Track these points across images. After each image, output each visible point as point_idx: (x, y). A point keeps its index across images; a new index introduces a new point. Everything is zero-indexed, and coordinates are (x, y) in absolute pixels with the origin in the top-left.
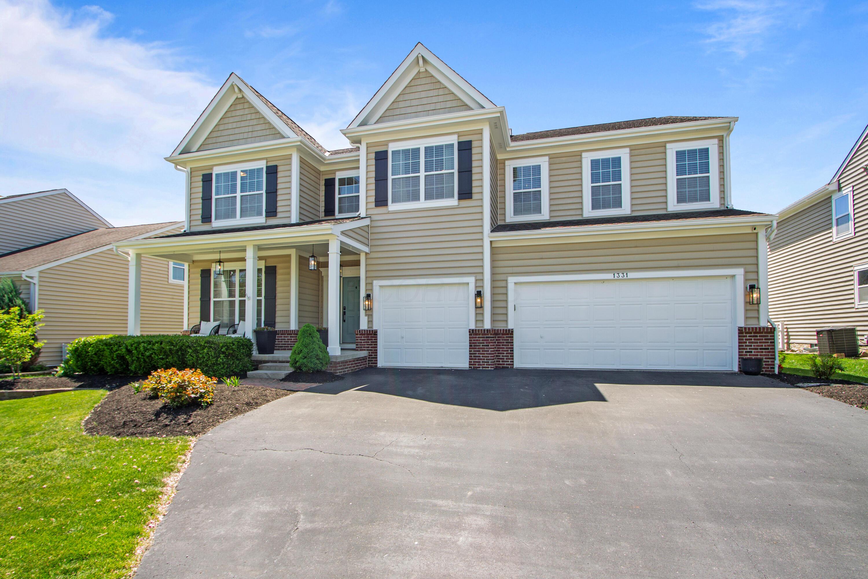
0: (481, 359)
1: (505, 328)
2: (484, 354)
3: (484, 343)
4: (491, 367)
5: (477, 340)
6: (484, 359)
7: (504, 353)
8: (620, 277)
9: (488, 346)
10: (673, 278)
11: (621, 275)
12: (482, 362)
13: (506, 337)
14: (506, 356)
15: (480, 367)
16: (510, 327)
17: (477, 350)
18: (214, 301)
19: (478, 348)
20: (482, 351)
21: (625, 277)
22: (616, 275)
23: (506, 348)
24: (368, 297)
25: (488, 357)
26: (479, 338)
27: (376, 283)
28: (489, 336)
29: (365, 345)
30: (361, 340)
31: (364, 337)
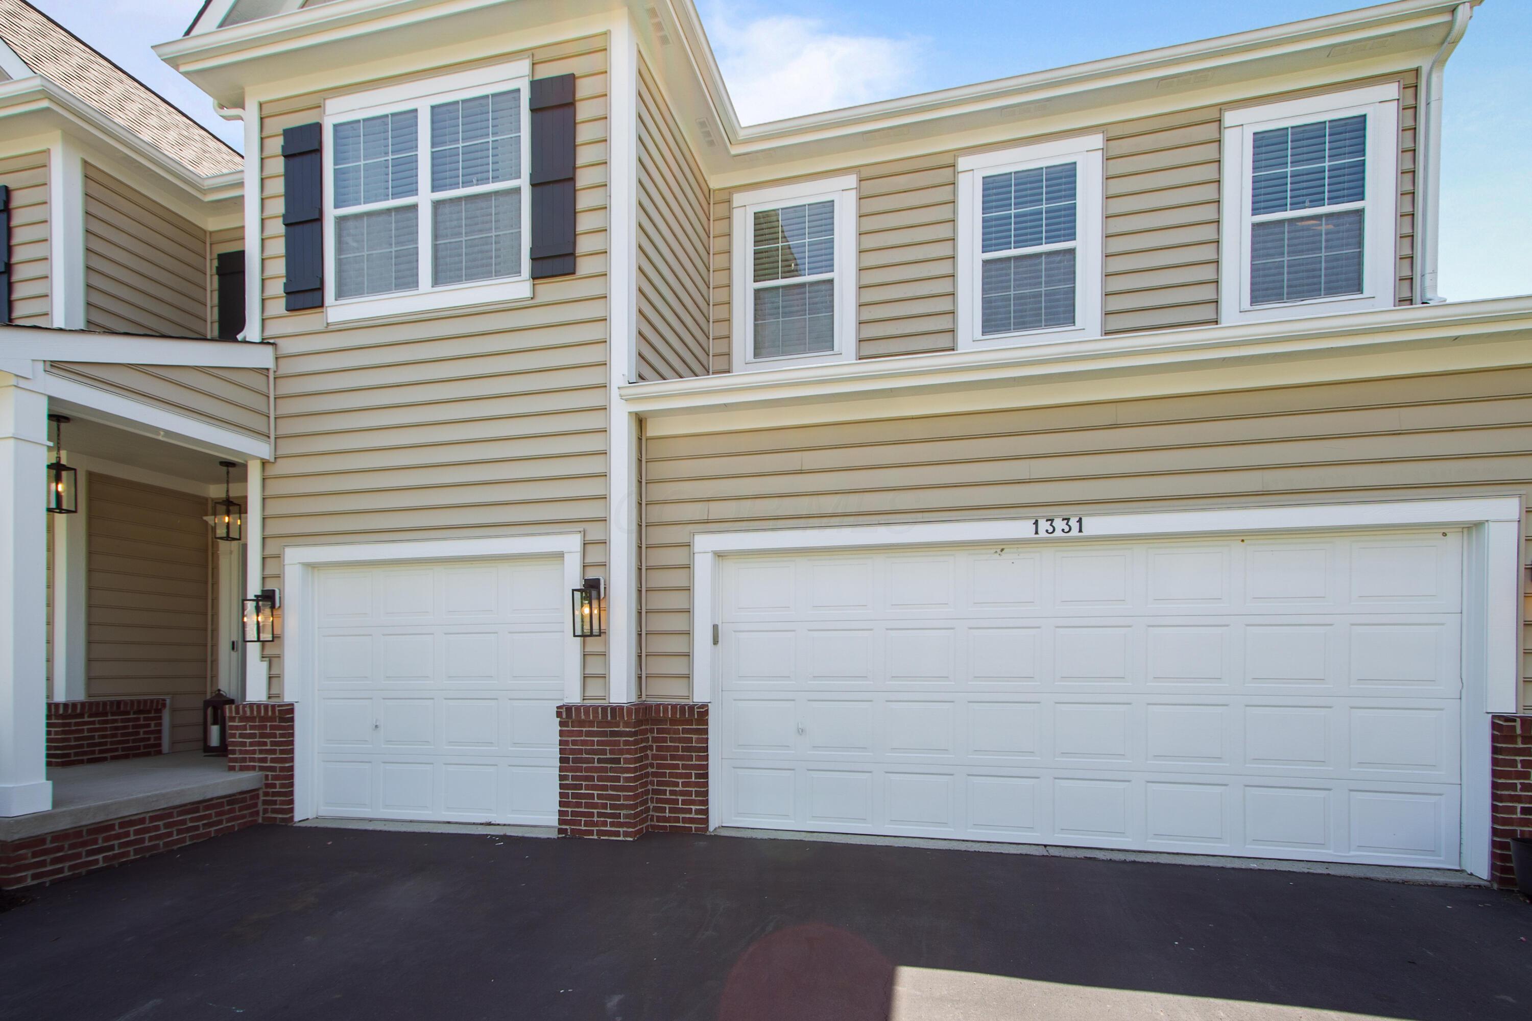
0: (595, 806)
1: (683, 702)
2: (605, 788)
3: (604, 752)
4: (626, 834)
5: (584, 743)
6: (604, 806)
7: (677, 785)
8: (1058, 533)
9: (618, 761)
10: (1242, 536)
11: (1059, 524)
12: (600, 815)
13: (685, 731)
14: (682, 793)
15: (592, 832)
16: (699, 696)
17: (584, 774)
19: (588, 770)
20: (600, 779)
21: (1075, 532)
22: (1044, 525)
23: (685, 767)
24: (268, 598)
25: (618, 798)
26: (589, 734)
27: (294, 556)
28: (621, 729)
29: (254, 752)
30: (241, 736)
31: (252, 728)
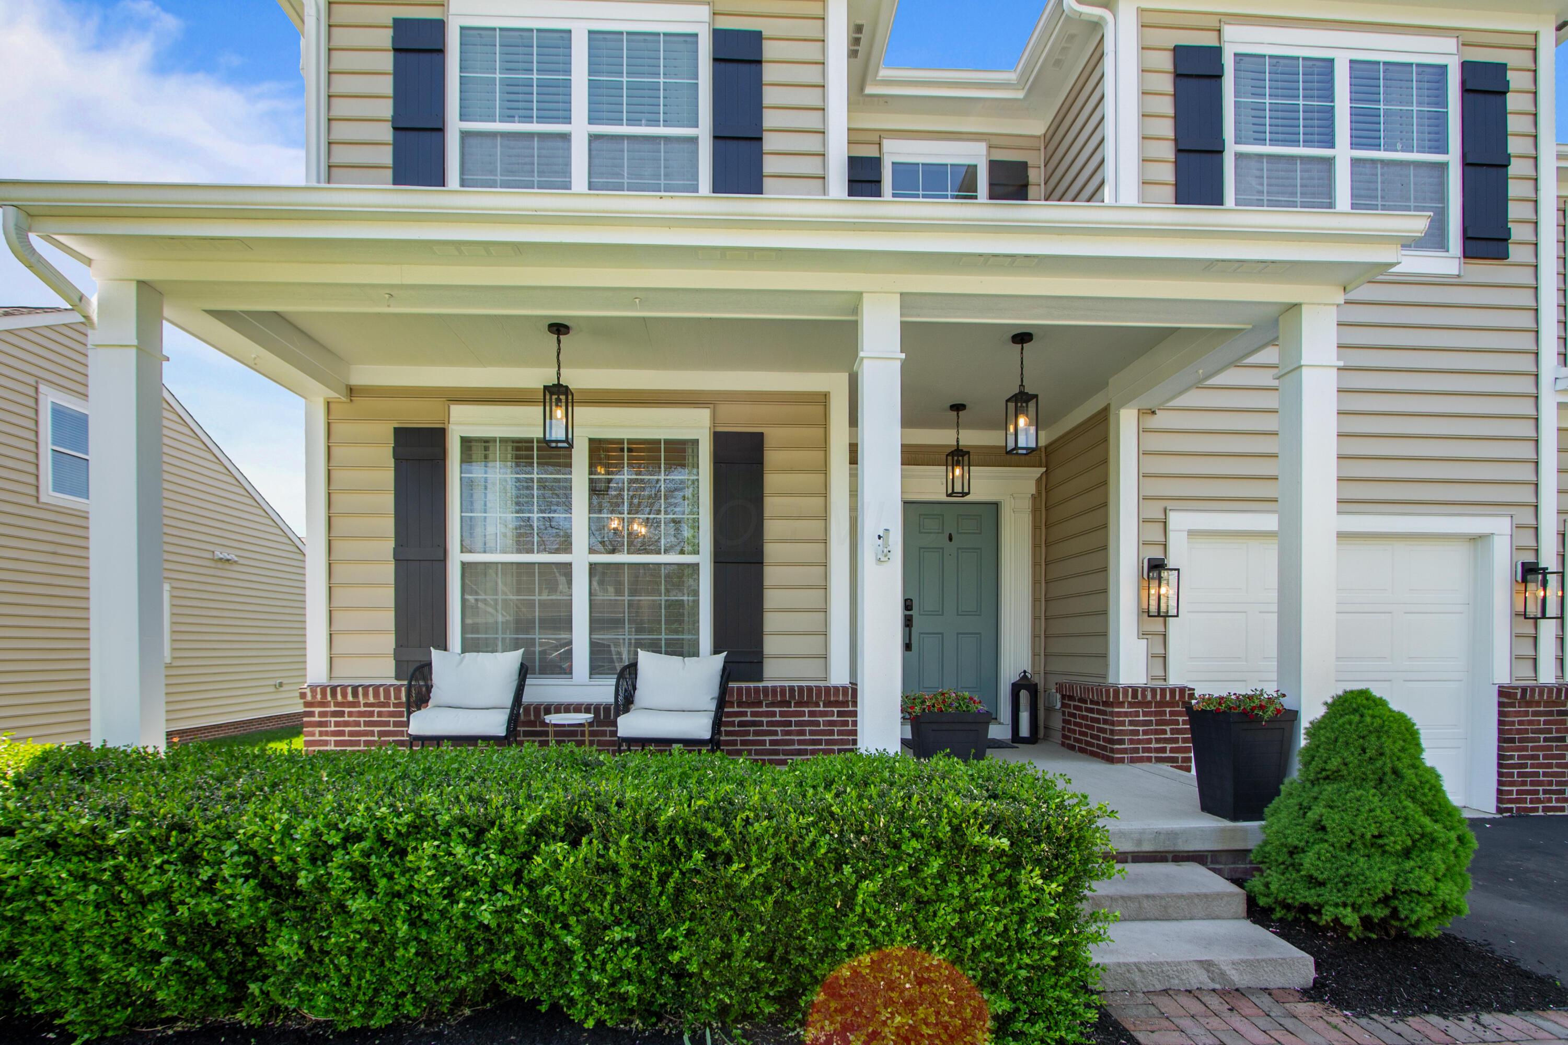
2: (1550, 766)
3: (1549, 731)
5: (1530, 722)
6: (1550, 783)
9: (1563, 739)
12: (1545, 792)
15: (1536, 809)
17: (1530, 753)
18: (465, 566)
19: (1533, 749)
20: (1545, 757)
24: (1156, 569)
25: (1563, 775)
26: (1535, 714)
27: (1180, 521)
29: (1149, 741)
30: (1131, 723)
31: (1145, 714)
